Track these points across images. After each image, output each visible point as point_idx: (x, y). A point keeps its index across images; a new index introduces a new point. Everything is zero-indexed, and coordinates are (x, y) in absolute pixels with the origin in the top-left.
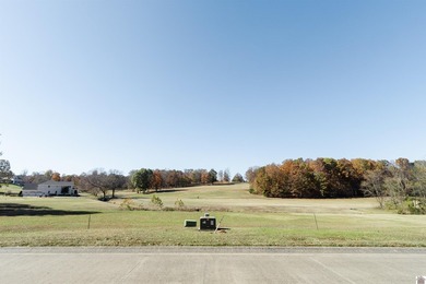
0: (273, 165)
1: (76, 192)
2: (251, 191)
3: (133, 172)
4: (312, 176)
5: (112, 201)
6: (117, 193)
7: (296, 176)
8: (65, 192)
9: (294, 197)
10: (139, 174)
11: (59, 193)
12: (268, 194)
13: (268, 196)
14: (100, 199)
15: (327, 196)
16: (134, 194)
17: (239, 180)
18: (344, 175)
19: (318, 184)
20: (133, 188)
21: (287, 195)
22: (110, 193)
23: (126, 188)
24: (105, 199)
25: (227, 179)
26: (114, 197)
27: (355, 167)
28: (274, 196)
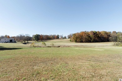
0: (78, 33)
1: (15, 41)
2: (71, 41)
3: (33, 35)
4: (90, 36)
5: (28, 44)
6: (29, 42)
7: (85, 36)
8: (11, 41)
9: (84, 42)
10: (35, 36)
11: (9, 42)
12: (76, 41)
13: (76, 42)
14: (23, 44)
15: (93, 42)
16: (35, 42)
17: (65, 38)
18: (99, 36)
19: (91, 38)
20: (34, 40)
21: (82, 42)
22: (27, 42)
23: (32, 40)
24: (25, 43)
25: (62, 37)
26: (28, 43)
27: (102, 34)
28: (78, 42)
